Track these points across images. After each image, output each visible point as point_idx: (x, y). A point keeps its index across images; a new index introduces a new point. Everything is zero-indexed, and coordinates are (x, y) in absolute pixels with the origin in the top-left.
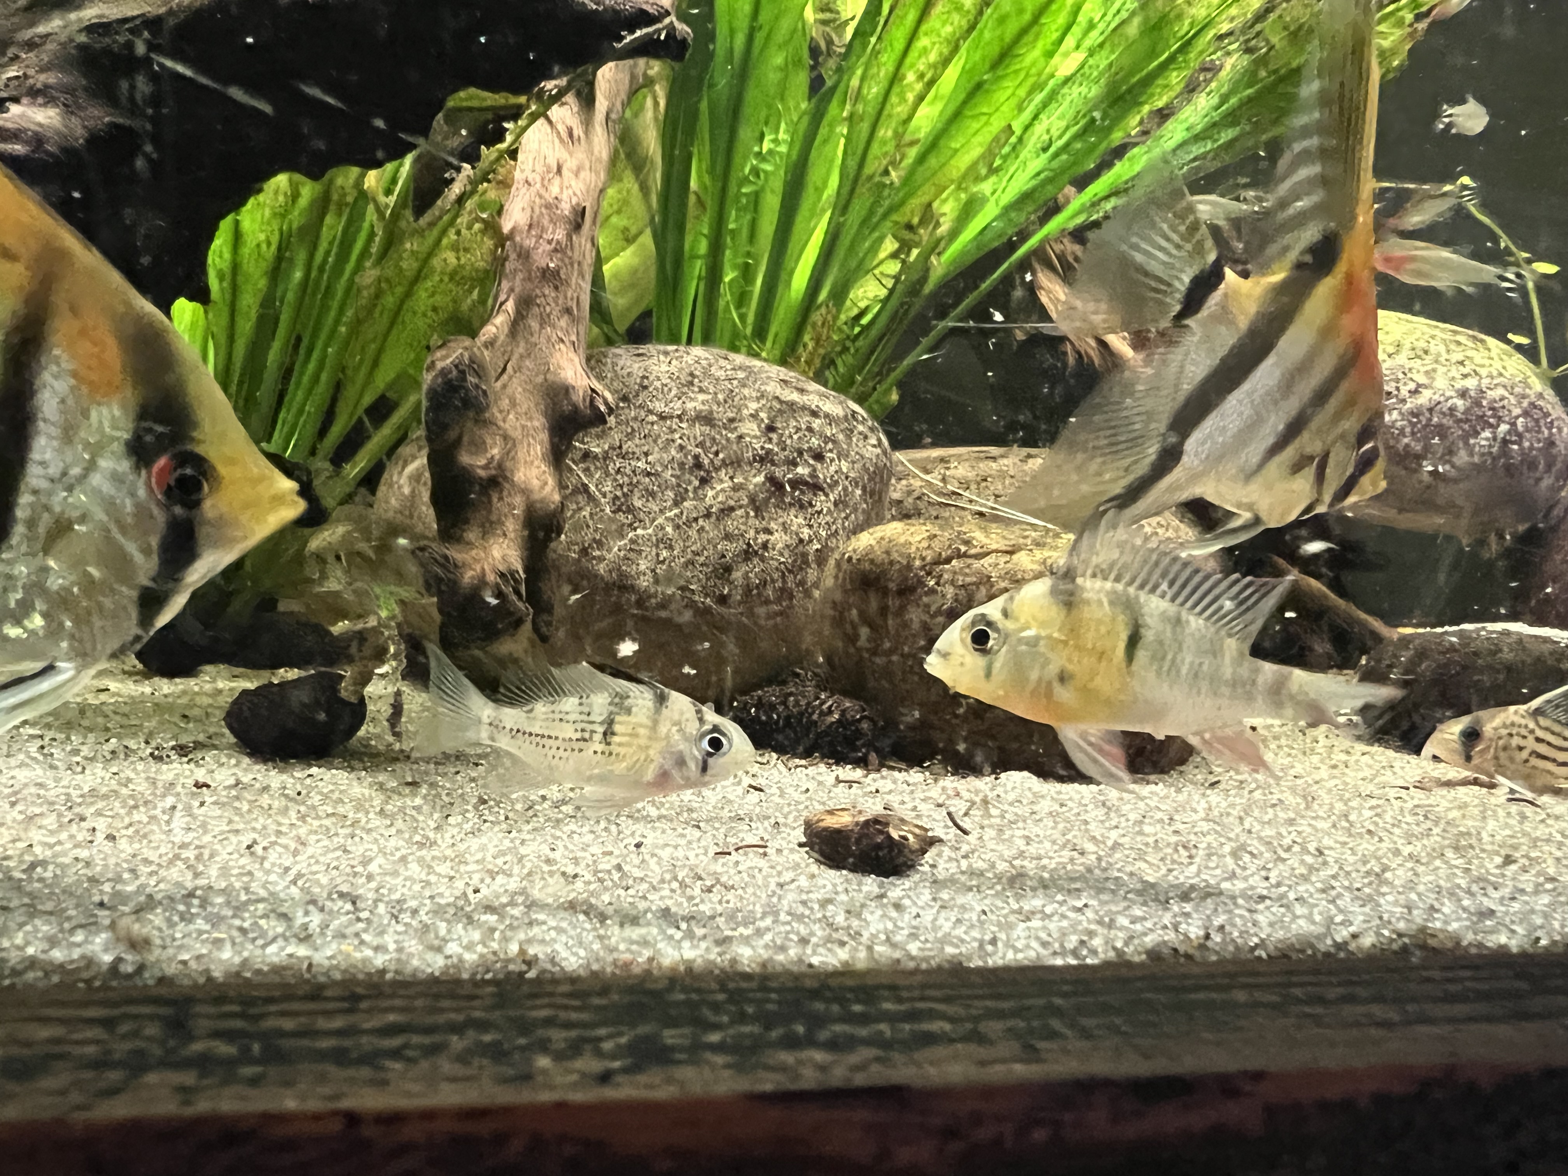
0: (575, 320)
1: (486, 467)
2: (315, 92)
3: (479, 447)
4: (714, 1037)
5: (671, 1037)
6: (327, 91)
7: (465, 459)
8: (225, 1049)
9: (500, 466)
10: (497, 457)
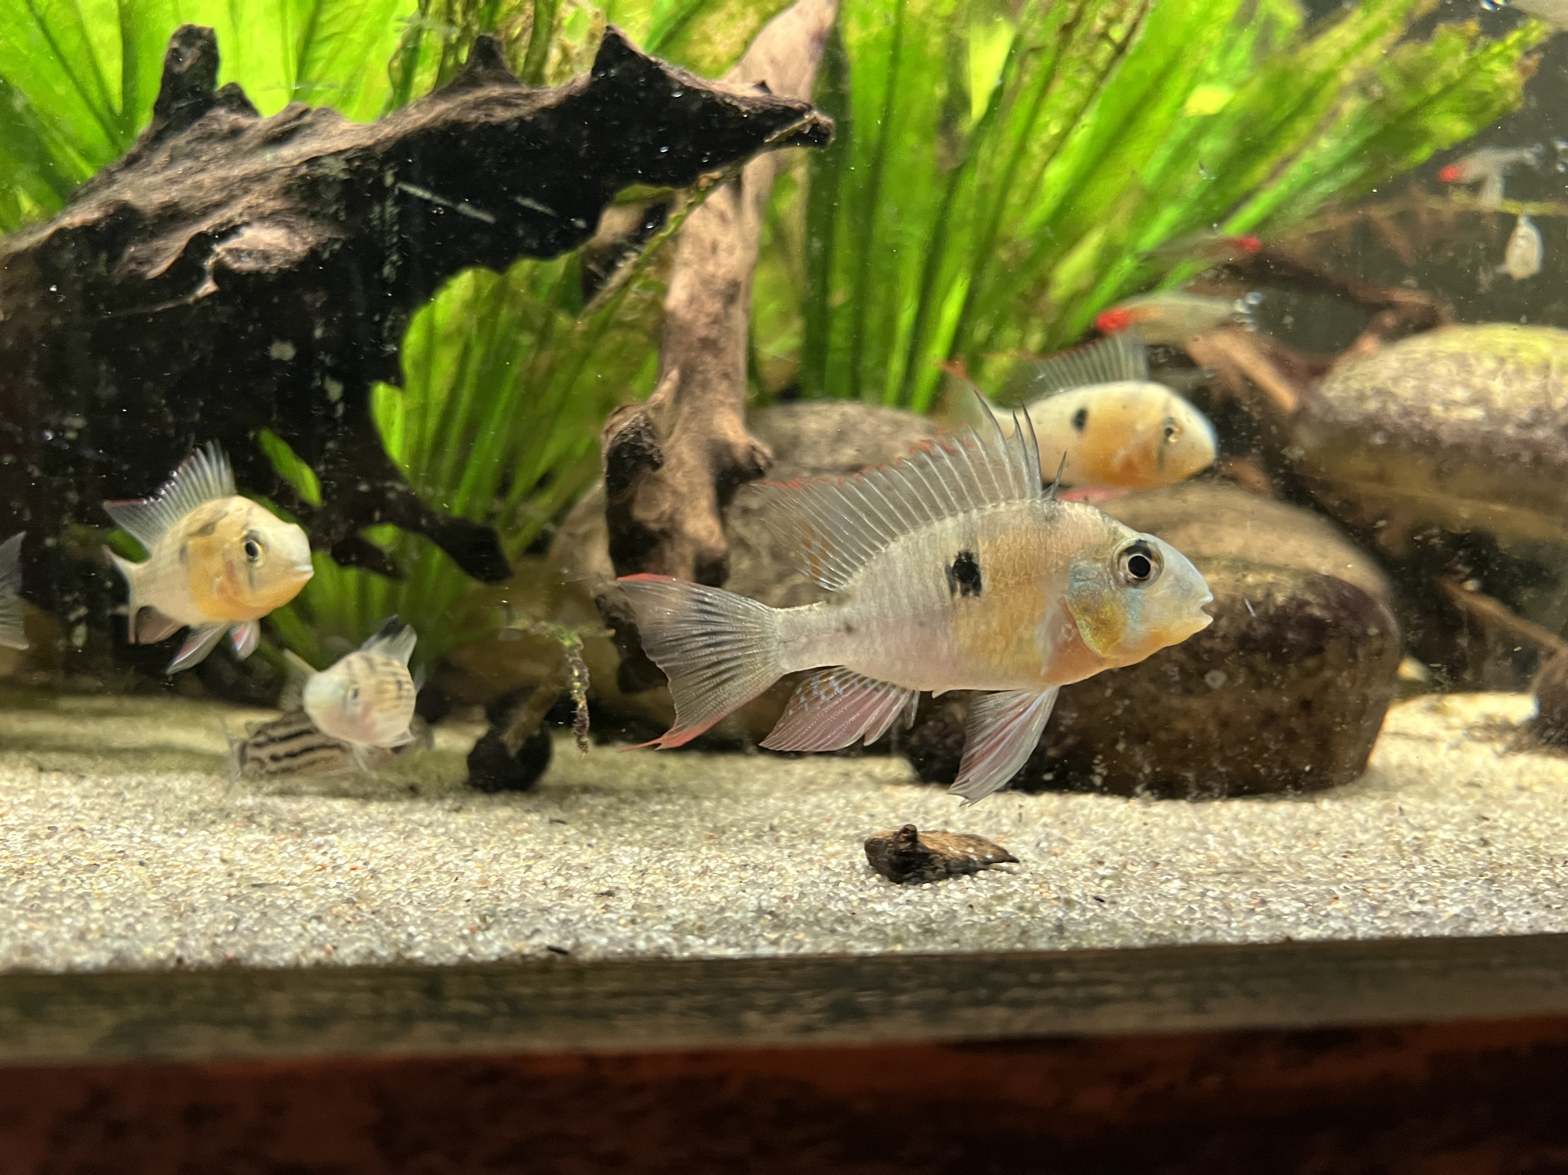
0: (733, 384)
1: (658, 520)
2: (528, 202)
3: (651, 502)
4: (904, 999)
5: (866, 998)
6: (539, 201)
7: (640, 513)
8: (476, 1008)
9: (671, 519)
10: (668, 512)
